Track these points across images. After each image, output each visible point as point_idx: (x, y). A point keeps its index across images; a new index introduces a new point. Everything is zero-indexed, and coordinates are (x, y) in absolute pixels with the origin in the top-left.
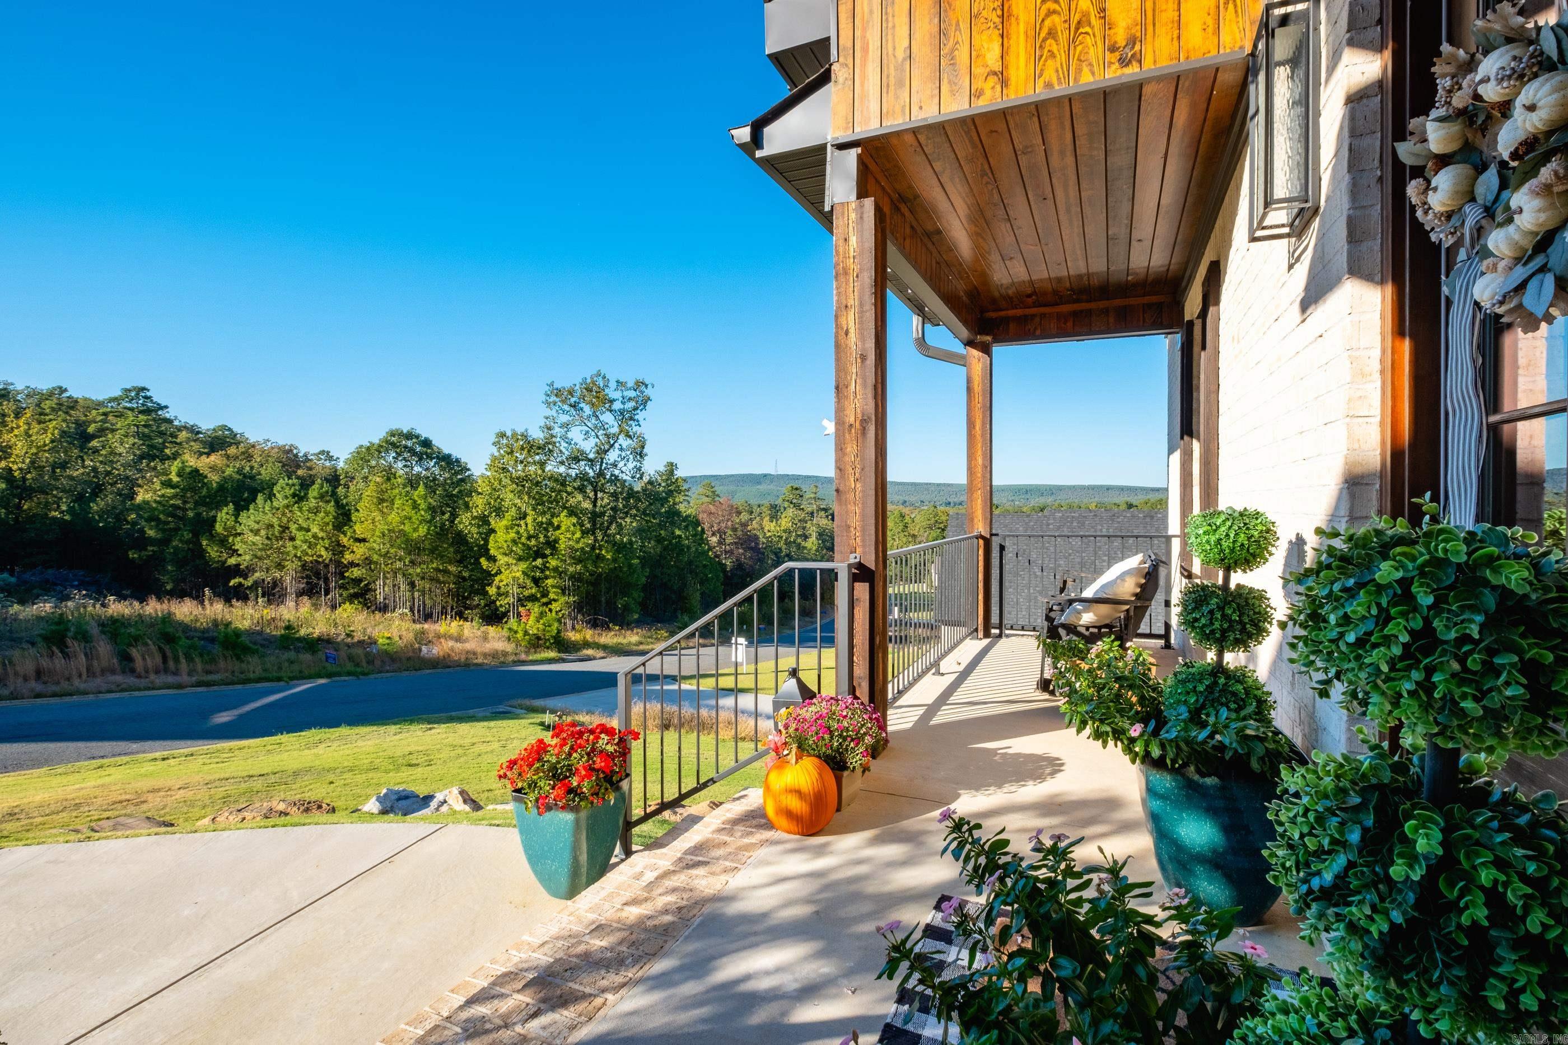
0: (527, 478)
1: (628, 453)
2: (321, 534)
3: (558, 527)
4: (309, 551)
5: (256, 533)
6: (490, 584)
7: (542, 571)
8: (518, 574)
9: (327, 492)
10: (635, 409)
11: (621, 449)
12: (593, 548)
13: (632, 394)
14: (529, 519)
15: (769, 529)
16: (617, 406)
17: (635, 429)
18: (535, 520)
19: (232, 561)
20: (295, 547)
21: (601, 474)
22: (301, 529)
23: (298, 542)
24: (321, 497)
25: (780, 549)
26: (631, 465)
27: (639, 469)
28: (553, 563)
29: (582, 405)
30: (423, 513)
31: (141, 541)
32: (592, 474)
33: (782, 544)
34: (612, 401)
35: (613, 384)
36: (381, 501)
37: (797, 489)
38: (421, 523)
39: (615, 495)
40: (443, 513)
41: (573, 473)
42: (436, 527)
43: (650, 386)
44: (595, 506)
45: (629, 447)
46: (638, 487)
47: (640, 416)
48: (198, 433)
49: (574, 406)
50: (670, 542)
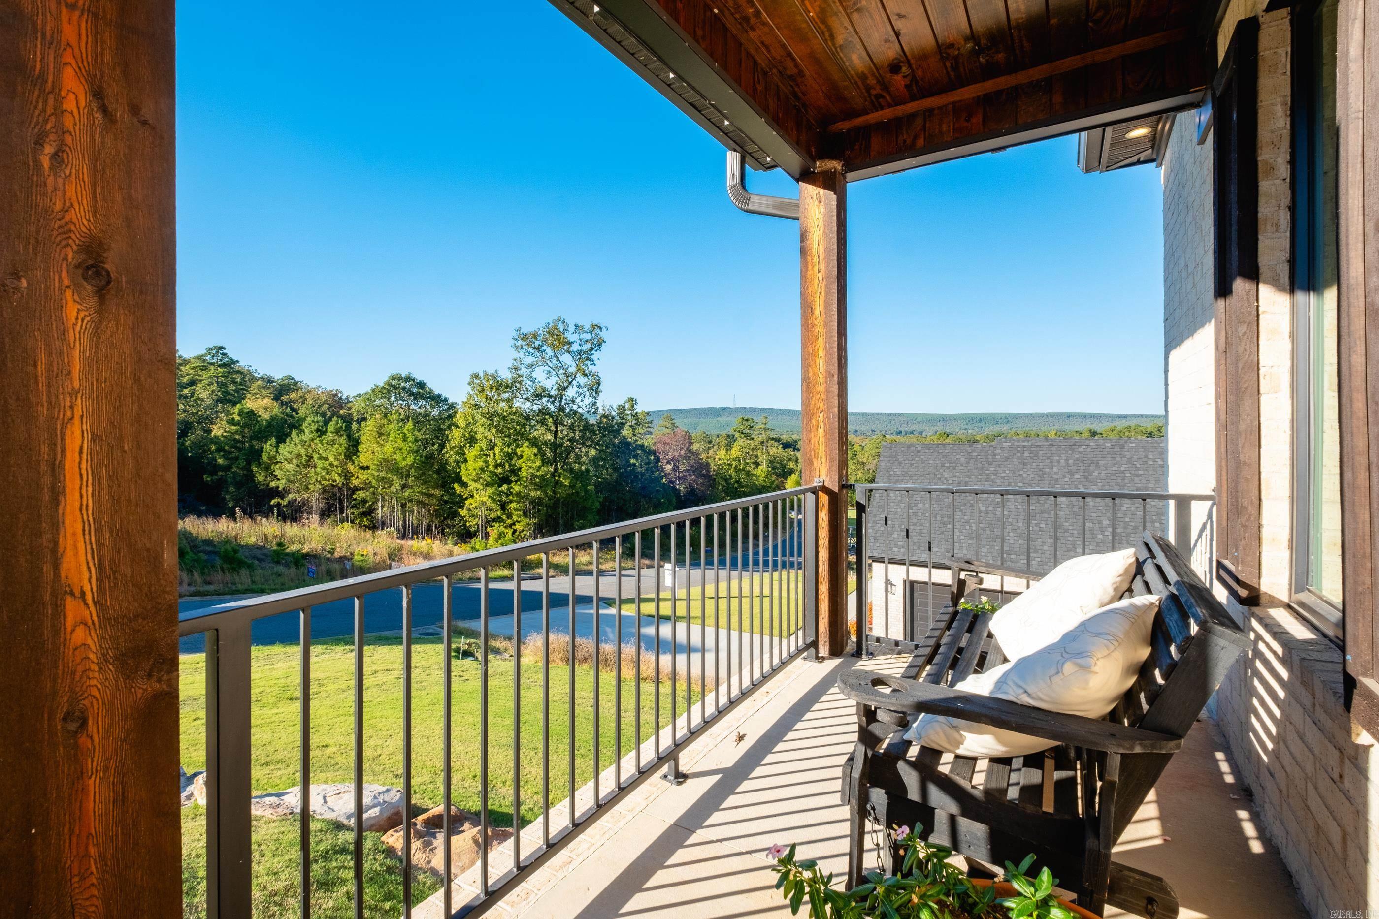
0: (495, 414)
1: (585, 390)
2: (336, 463)
3: (522, 457)
4: (327, 477)
5: (290, 461)
6: (462, 507)
7: (508, 495)
8: (485, 499)
9: (341, 427)
10: (591, 349)
11: (579, 386)
12: (553, 475)
13: (588, 336)
14: (497, 450)
15: (720, 457)
16: (575, 347)
17: (591, 368)
18: (502, 450)
19: (273, 484)
20: (317, 474)
21: (561, 409)
22: (321, 458)
23: (318, 470)
24: (337, 432)
25: (730, 476)
26: (588, 400)
27: (594, 404)
28: (516, 488)
29: (545, 347)
30: (410, 444)
31: (214, 468)
32: (552, 408)
33: (732, 471)
34: (570, 343)
35: (572, 329)
36: (380, 434)
37: (747, 420)
38: (409, 453)
39: (572, 428)
40: (433, 445)
41: (535, 407)
42: (421, 456)
43: (604, 329)
44: (555, 437)
45: (586, 385)
46: (592, 421)
47: (595, 356)
48: (273, 382)
49: (538, 348)
50: (626, 469)
